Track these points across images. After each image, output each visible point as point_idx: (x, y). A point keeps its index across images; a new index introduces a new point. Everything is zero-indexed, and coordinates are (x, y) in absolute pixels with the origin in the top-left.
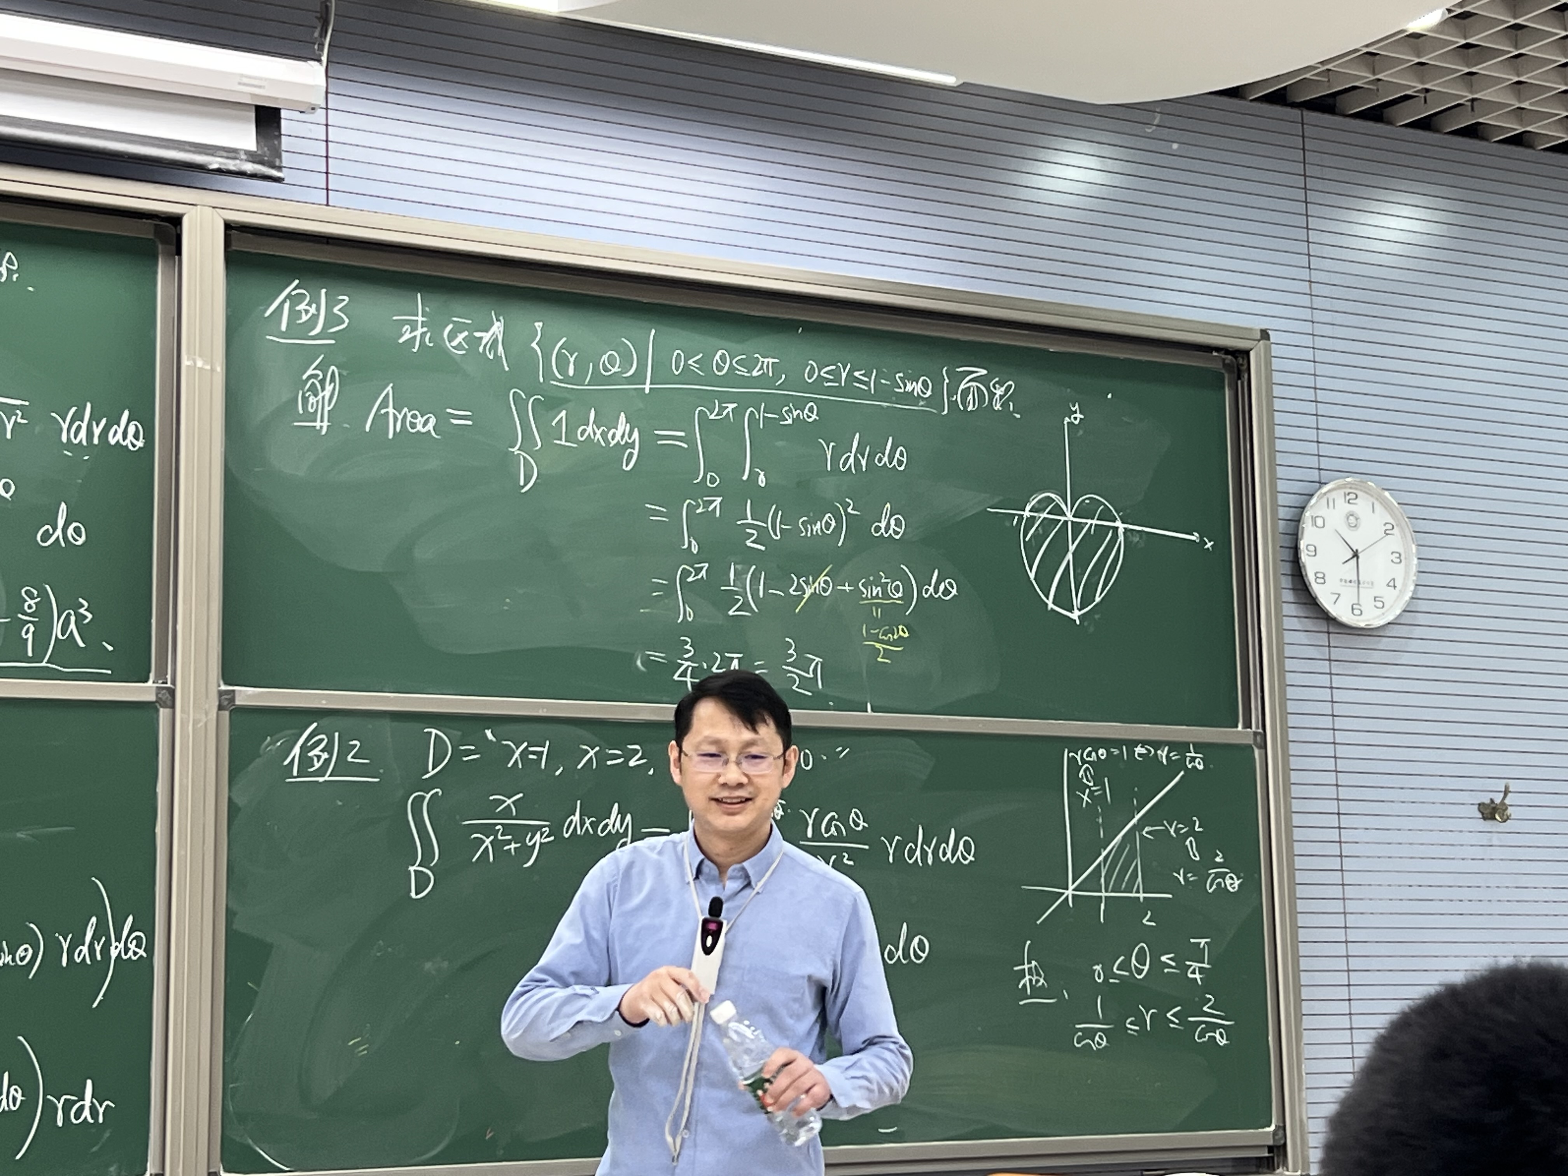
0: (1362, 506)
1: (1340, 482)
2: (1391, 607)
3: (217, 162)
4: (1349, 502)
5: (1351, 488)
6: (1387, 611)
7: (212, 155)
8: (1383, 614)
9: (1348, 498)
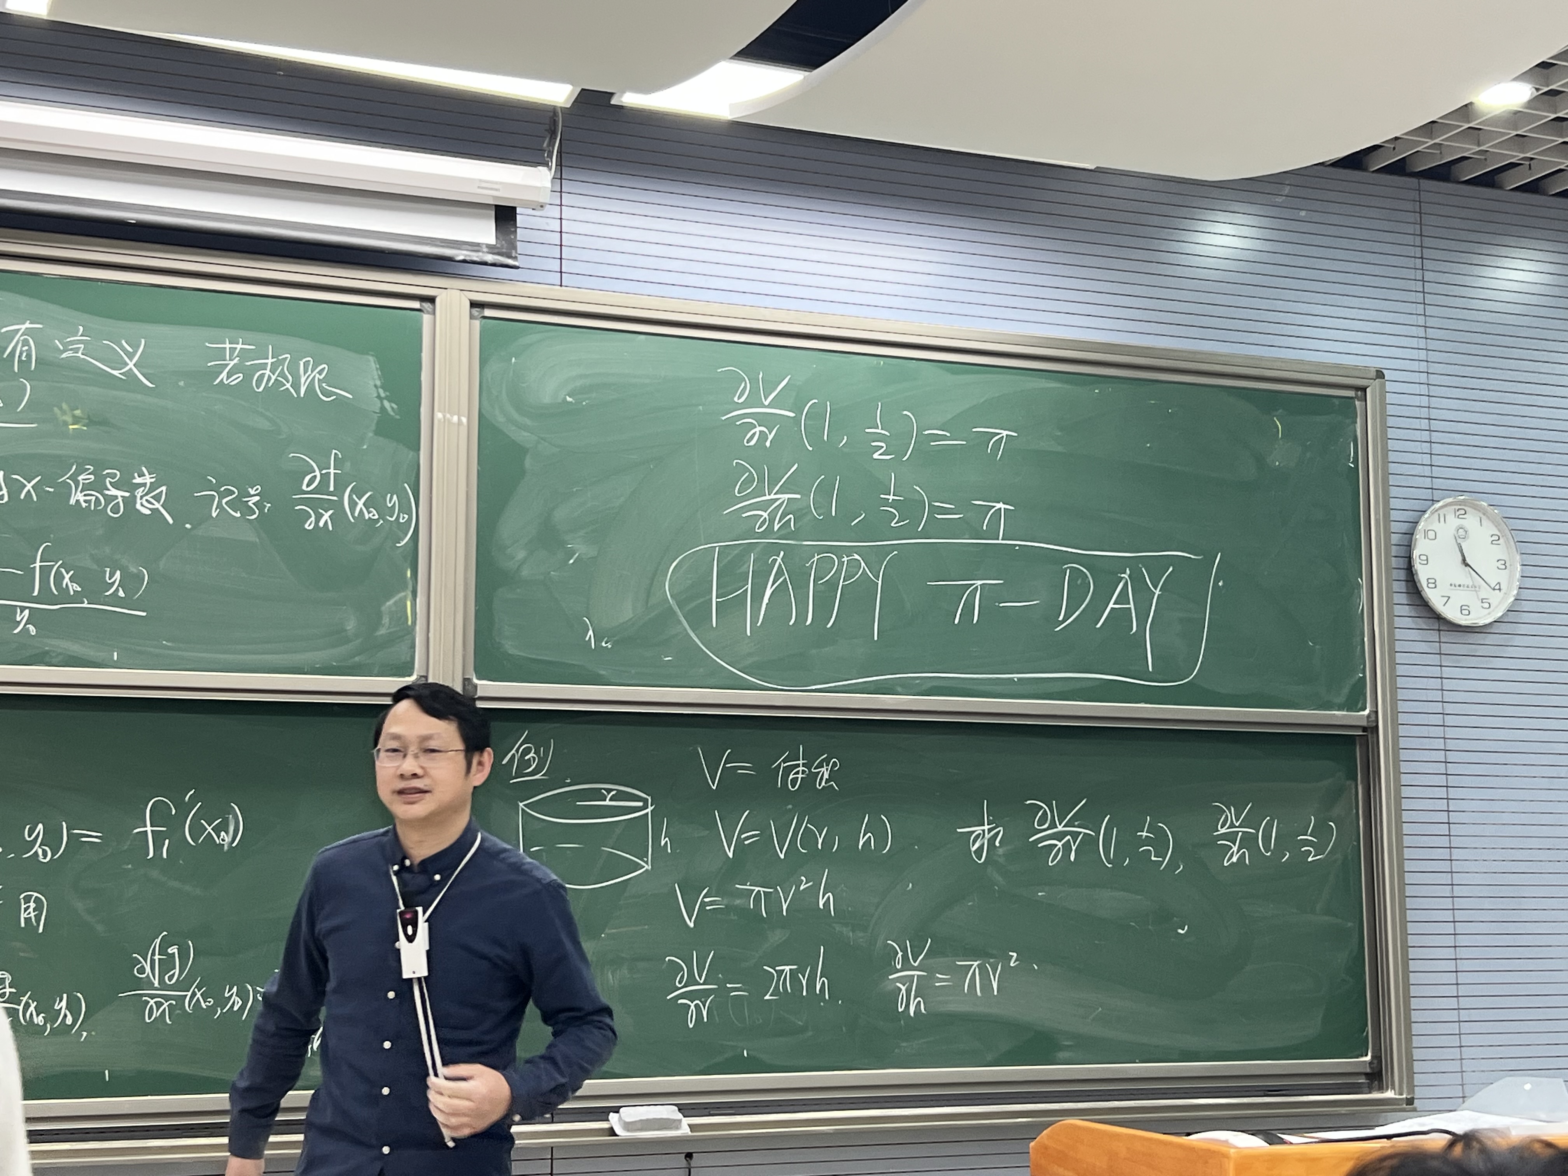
0: (1471, 521)
1: (1450, 500)
2: (1497, 607)
3: (463, 255)
4: (1458, 517)
5: (1460, 505)
6: (1493, 611)
7: (459, 249)
8: (1489, 614)
9: (1458, 513)
